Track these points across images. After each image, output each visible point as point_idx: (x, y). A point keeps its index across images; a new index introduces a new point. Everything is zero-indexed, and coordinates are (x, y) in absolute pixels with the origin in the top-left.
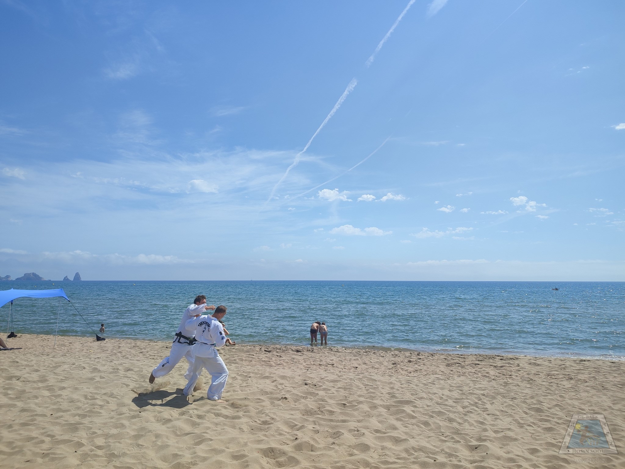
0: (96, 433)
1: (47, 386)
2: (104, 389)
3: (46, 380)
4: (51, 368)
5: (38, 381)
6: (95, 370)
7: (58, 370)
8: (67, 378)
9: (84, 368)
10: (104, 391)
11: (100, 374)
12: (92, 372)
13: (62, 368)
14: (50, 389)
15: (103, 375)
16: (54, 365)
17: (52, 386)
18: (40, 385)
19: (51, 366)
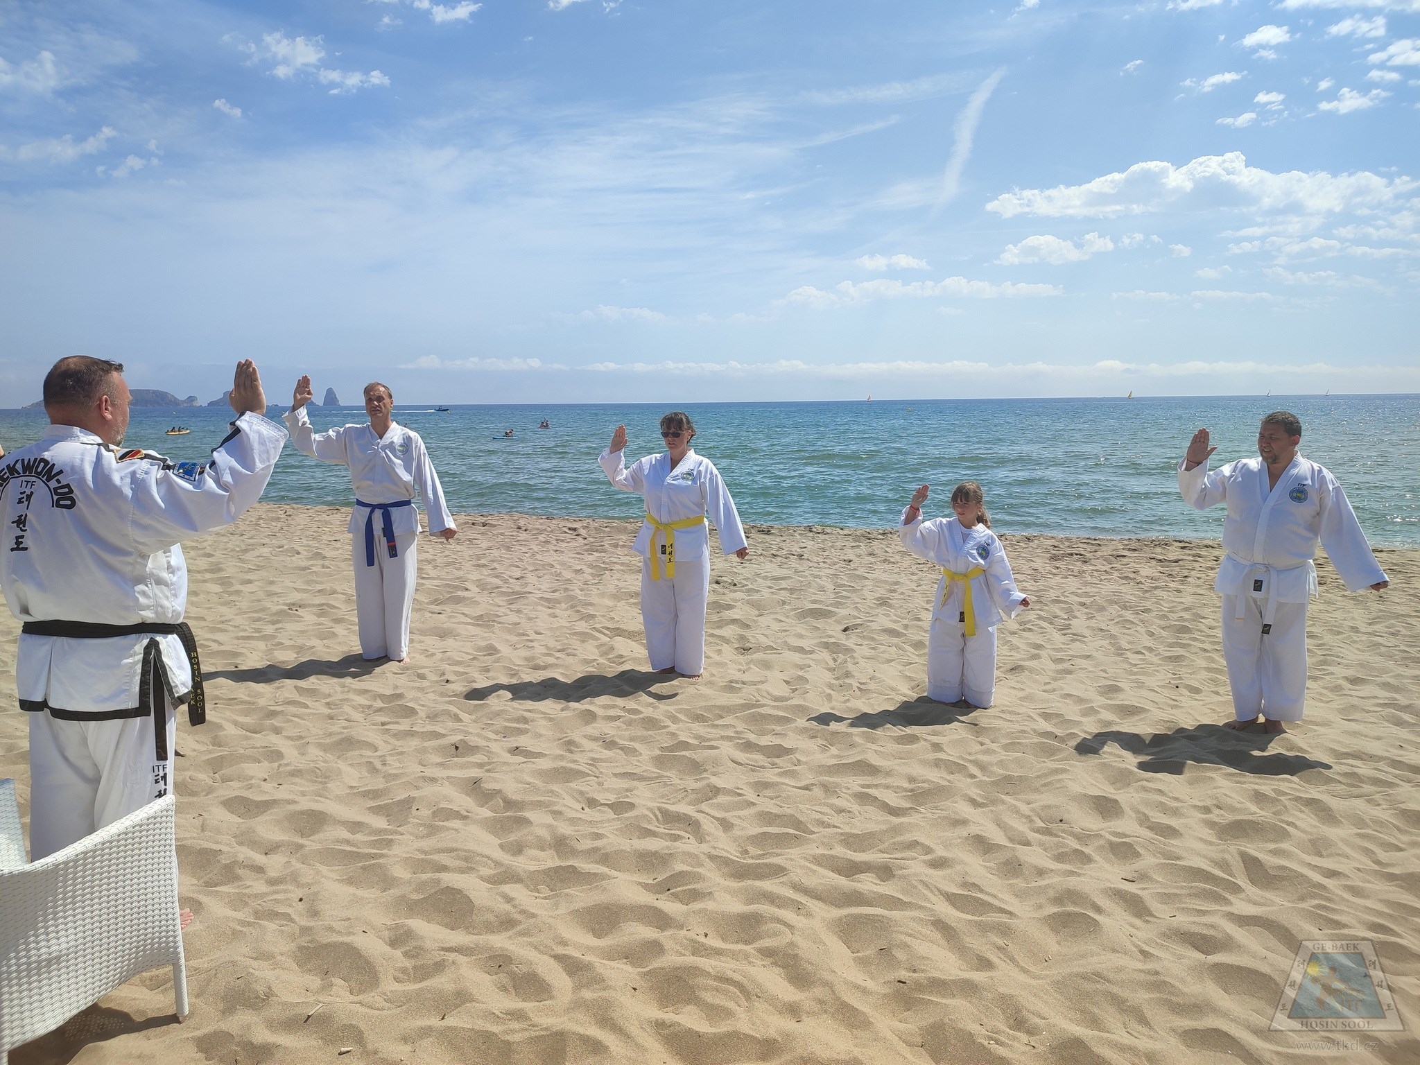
0: (282, 644)
1: (220, 578)
2: (321, 583)
3: (220, 570)
4: (238, 552)
5: (205, 570)
6: (318, 556)
7: (249, 556)
8: (259, 568)
9: (298, 553)
10: (319, 587)
11: (322, 562)
12: (310, 559)
13: (257, 553)
14: (224, 582)
15: (327, 563)
16: (244, 547)
17: (229, 577)
18: (208, 576)
19: (238, 549)
